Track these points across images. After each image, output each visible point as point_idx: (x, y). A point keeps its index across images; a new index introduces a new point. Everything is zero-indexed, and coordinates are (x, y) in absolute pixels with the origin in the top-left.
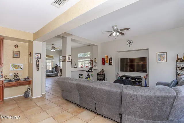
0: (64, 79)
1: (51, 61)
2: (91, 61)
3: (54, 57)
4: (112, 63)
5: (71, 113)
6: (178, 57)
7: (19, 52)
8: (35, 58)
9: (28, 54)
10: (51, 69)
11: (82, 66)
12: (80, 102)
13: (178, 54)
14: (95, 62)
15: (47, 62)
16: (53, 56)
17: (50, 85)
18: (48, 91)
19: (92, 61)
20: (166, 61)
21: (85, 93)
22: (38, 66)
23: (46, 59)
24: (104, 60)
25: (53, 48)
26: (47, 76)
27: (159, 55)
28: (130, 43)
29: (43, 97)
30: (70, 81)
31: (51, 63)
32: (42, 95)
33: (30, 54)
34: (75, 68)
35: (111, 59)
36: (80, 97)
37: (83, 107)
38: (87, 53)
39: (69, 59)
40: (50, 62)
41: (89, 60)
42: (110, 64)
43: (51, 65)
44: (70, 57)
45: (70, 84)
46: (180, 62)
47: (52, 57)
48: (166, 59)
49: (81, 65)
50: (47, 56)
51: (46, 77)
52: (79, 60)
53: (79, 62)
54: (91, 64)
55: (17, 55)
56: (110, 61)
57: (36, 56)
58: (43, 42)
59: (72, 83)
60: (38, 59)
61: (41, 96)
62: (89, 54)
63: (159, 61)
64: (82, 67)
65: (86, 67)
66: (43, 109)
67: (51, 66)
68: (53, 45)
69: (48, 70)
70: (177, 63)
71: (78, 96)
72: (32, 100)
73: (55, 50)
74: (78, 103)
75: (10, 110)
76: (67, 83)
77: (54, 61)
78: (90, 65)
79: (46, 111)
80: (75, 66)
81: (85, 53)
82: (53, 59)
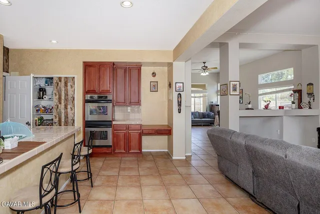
0: (222, 131)
1: (202, 95)
2: (295, 91)
3: (207, 86)
5: (234, 207)
7: (157, 82)
8: (176, 91)
9: (167, 85)
10: (202, 111)
11: (268, 105)
12: (255, 190)
14: (309, 94)
15: (195, 97)
16: (205, 85)
17: (200, 142)
18: (196, 152)
19: (299, 92)
21: (266, 170)
22: (180, 104)
23: (193, 92)
25: (205, 68)
26: (195, 124)
29: (187, 161)
30: (234, 138)
31: (202, 99)
32: (186, 156)
33: (170, 85)
34: (248, 109)
36: (255, 178)
37: (263, 204)
38: (285, 71)
39: (235, 90)
40: (200, 97)
41: (290, 90)
43: (202, 103)
44: (235, 85)
45: (234, 144)
47: (203, 87)
49: (266, 104)
50: (193, 86)
51: (192, 125)
52: (261, 92)
53: (261, 95)
54: (296, 102)
55: (154, 88)
57: (177, 88)
58: (187, 61)
59: (236, 143)
60: (180, 92)
61: (185, 158)
62: (289, 74)
64: (266, 107)
65: (280, 108)
66: (187, 180)
67: (202, 106)
68: (204, 63)
69: (197, 112)
71: (251, 174)
72: (172, 161)
73: (207, 73)
74: (251, 192)
75: (148, 168)
76: (226, 141)
77: (207, 94)
78: (293, 103)
79: (190, 186)
80: (250, 106)
81: (279, 71)
82: (205, 90)
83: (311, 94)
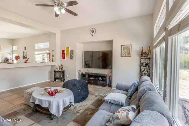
3: (1, 47)
4: (73, 57)
6: (142, 50)
13: (142, 48)
19: (49, 54)
20: (130, 56)
24: (65, 53)
27: (123, 47)
28: (93, 32)
35: (72, 51)
42: (71, 58)
46: (144, 57)
48: (130, 54)
52: (36, 53)
53: (36, 55)
56: (70, 54)
63: (123, 55)
70: (141, 58)
77: (2, 52)
83: (53, 56)
